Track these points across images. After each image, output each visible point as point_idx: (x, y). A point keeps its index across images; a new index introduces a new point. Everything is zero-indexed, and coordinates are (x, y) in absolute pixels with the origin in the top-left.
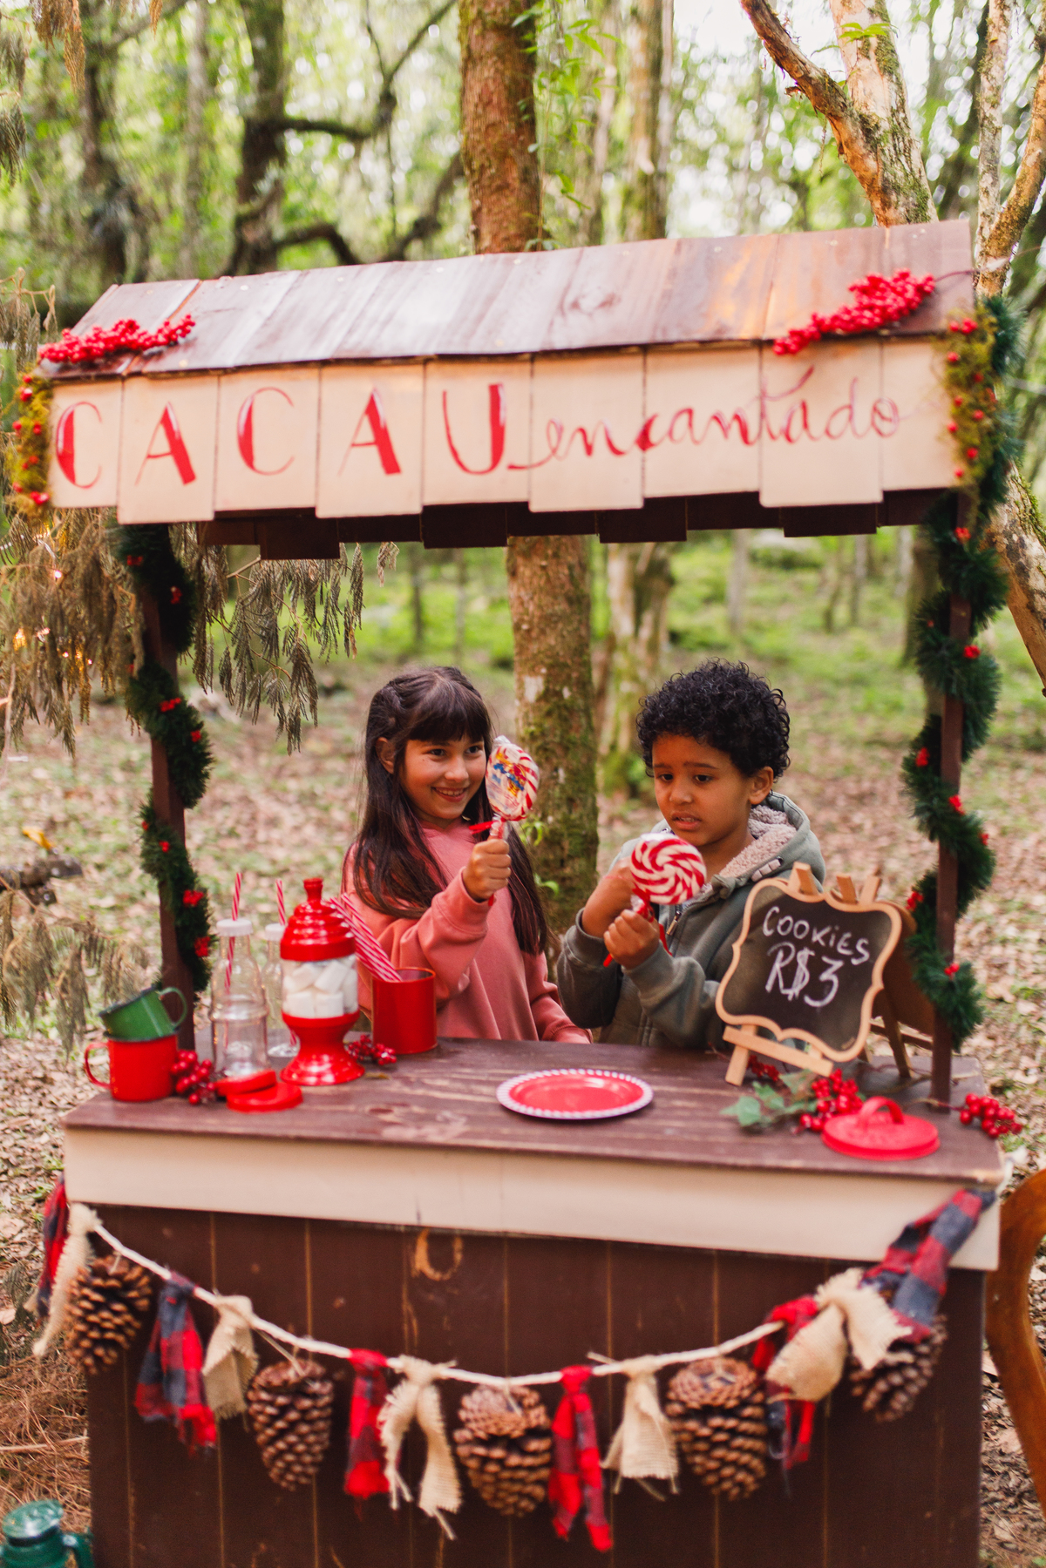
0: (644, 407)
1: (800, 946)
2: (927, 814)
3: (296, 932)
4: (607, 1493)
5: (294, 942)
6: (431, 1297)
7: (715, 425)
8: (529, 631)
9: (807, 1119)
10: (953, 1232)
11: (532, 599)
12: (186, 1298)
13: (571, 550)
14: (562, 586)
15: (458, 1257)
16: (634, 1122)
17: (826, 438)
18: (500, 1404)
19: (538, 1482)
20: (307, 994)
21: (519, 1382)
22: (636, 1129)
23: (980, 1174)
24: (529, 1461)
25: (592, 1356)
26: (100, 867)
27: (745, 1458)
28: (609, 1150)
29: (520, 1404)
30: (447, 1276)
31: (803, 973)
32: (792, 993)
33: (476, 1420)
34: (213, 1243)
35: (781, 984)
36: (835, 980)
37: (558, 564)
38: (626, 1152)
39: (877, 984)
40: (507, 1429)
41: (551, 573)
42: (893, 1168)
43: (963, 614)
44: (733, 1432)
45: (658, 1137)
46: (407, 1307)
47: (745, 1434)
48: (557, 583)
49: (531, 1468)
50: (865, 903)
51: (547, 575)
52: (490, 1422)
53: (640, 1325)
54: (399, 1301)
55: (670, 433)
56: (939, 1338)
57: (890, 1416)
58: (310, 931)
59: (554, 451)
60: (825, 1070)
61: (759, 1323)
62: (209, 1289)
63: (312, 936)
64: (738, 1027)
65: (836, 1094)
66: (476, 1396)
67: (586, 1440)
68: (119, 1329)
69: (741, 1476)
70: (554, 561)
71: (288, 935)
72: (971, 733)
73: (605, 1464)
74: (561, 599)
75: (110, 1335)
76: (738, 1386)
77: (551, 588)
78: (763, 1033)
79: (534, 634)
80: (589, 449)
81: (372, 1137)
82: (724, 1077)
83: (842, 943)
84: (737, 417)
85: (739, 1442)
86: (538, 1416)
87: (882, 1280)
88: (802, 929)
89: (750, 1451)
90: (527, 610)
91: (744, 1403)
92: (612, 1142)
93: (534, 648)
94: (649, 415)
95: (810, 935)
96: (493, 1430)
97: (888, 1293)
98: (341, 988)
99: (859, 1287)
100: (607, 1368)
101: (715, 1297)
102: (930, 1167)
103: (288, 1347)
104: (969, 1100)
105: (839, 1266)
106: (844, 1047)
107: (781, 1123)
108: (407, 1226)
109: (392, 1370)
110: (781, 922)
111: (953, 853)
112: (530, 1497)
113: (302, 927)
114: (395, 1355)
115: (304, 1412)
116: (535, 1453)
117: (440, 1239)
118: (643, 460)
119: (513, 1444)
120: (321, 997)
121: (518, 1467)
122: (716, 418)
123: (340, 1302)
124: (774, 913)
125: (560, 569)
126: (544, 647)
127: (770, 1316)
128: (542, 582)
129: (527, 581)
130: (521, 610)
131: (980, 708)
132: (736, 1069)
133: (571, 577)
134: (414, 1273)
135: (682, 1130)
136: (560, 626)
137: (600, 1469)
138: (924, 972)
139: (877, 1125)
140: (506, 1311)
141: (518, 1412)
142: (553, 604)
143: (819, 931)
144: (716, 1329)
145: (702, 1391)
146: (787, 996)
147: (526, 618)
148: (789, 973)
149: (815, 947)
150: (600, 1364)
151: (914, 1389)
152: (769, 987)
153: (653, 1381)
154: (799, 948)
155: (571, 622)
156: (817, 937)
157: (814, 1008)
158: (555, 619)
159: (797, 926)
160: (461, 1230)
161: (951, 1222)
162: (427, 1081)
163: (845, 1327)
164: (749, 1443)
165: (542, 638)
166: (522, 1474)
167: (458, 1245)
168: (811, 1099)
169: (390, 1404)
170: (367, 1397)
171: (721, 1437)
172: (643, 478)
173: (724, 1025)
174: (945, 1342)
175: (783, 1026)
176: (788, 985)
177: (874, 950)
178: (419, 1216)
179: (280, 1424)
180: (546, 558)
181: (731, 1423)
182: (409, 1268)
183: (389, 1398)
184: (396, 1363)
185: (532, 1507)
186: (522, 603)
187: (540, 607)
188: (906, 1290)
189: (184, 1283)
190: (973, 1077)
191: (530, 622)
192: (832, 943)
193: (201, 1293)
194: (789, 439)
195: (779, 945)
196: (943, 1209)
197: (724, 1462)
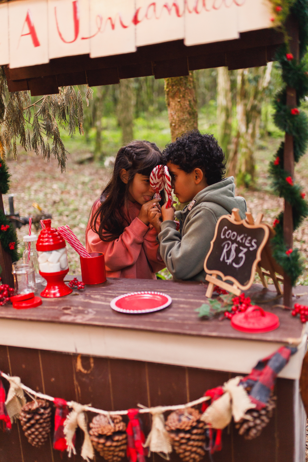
0: (135, 4)
1: (233, 242)
2: (278, 186)
3: (41, 240)
4: (146, 457)
5: (41, 244)
6: (84, 379)
7: (165, 10)
8: (175, 126)
9: (227, 314)
10: (277, 364)
11: (175, 114)
13: (190, 95)
14: (186, 108)
15: (92, 365)
16: (159, 314)
17: (213, 10)
18: (106, 422)
19: (122, 450)
20: (46, 264)
21: (114, 413)
22: (158, 318)
23: (291, 340)
24: (115, 444)
25: (139, 405)
26: (67, 216)
27: (194, 449)
28: (142, 327)
29: (113, 422)
30: (89, 372)
31: (233, 253)
32: (229, 261)
33: (95, 428)
34: (8, 356)
35: (226, 258)
36: (244, 256)
37: (185, 100)
38: (148, 328)
39: (258, 258)
40: (105, 432)
41: (182, 104)
42: (254, 336)
43: (292, 95)
44: (189, 439)
45: (165, 321)
46: (76, 383)
47: (194, 440)
48: (184, 107)
49: (116, 447)
50: (257, 224)
51: (180, 104)
52: (100, 429)
53: (159, 393)
54: (73, 381)
55: (146, 16)
56: (270, 408)
57: (249, 438)
58: (46, 240)
59: (99, 29)
60: (238, 293)
61: (201, 396)
62: (6, 373)
63: (47, 242)
64: (211, 275)
65: (241, 303)
66: (97, 418)
67: (137, 437)
69: (193, 456)
70: (183, 99)
71: (39, 241)
72: (298, 149)
73: (145, 446)
74: (186, 113)
76: (191, 421)
77: (182, 109)
78: (219, 277)
79: (177, 127)
80: (113, 26)
81: (56, 320)
82: (205, 294)
83: (247, 241)
84: (175, 5)
85: (191, 443)
86: (121, 426)
87: (248, 383)
88: (234, 235)
89: (197, 446)
90: (174, 118)
91: (193, 428)
92: (145, 323)
93: (177, 132)
94: (137, 8)
95: (236, 238)
96: (100, 432)
97: (249, 389)
98: (59, 261)
99: (238, 385)
100: (144, 410)
101: (187, 384)
102: (270, 336)
103: (33, 396)
104: (296, 307)
105: (233, 375)
106: (245, 284)
107: (217, 315)
108: (73, 353)
109: (68, 406)
110: (227, 233)
111: (289, 203)
112: (118, 456)
113: (43, 238)
114: (70, 400)
115: (37, 420)
116: (118, 441)
117: (86, 358)
118: (136, 29)
119: (108, 438)
120: (51, 265)
121: (110, 446)
122: (166, 6)
123: (53, 379)
124: (225, 229)
125: (185, 102)
126: (180, 132)
127: (205, 394)
128: (179, 107)
129: (173, 107)
130: (172, 118)
131: (301, 137)
132: (209, 291)
133: (190, 105)
134: (77, 370)
135: (176, 318)
136: (186, 123)
137: (143, 448)
138: (276, 253)
139: (252, 317)
140: (111, 386)
141: (112, 424)
142: (183, 115)
143: (240, 236)
144: (188, 396)
145: (177, 423)
146: (227, 263)
147: (174, 121)
148: (229, 253)
149: (238, 243)
150: (142, 408)
151: (259, 428)
152: (221, 259)
153: (162, 416)
154: (232, 243)
155: (190, 122)
156: (239, 239)
157: (235, 268)
158: (184, 121)
159: (232, 234)
160: (93, 355)
161: (277, 360)
162: (92, 296)
163: (231, 401)
164: (196, 443)
165: (180, 128)
166: (112, 448)
167: (92, 361)
168: (232, 305)
169: (68, 419)
170: (61, 416)
171: (184, 441)
172: (136, 38)
173: (206, 274)
174: (273, 409)
175: (226, 275)
176: (228, 258)
177: (258, 244)
178: (76, 350)
179: (28, 425)
180: (180, 98)
181: (188, 436)
182: (76, 368)
183: (68, 416)
184: (70, 404)
185: (119, 459)
186: (172, 116)
187: (178, 117)
188: (256, 388)
190: (305, 295)
191: (175, 123)
192: (244, 241)
193: (4, 375)
194: (197, 12)
195: (226, 242)
196: (274, 355)
197: (185, 451)
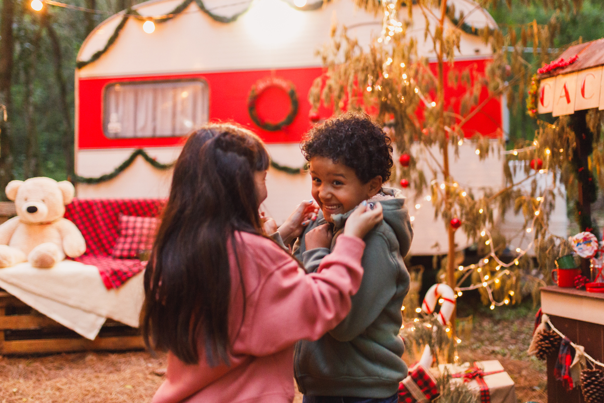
12: (567, 344)
34: (578, 330)
62: (574, 343)
68: (547, 348)
75: (544, 349)
189: (568, 340)
193: (572, 344)
